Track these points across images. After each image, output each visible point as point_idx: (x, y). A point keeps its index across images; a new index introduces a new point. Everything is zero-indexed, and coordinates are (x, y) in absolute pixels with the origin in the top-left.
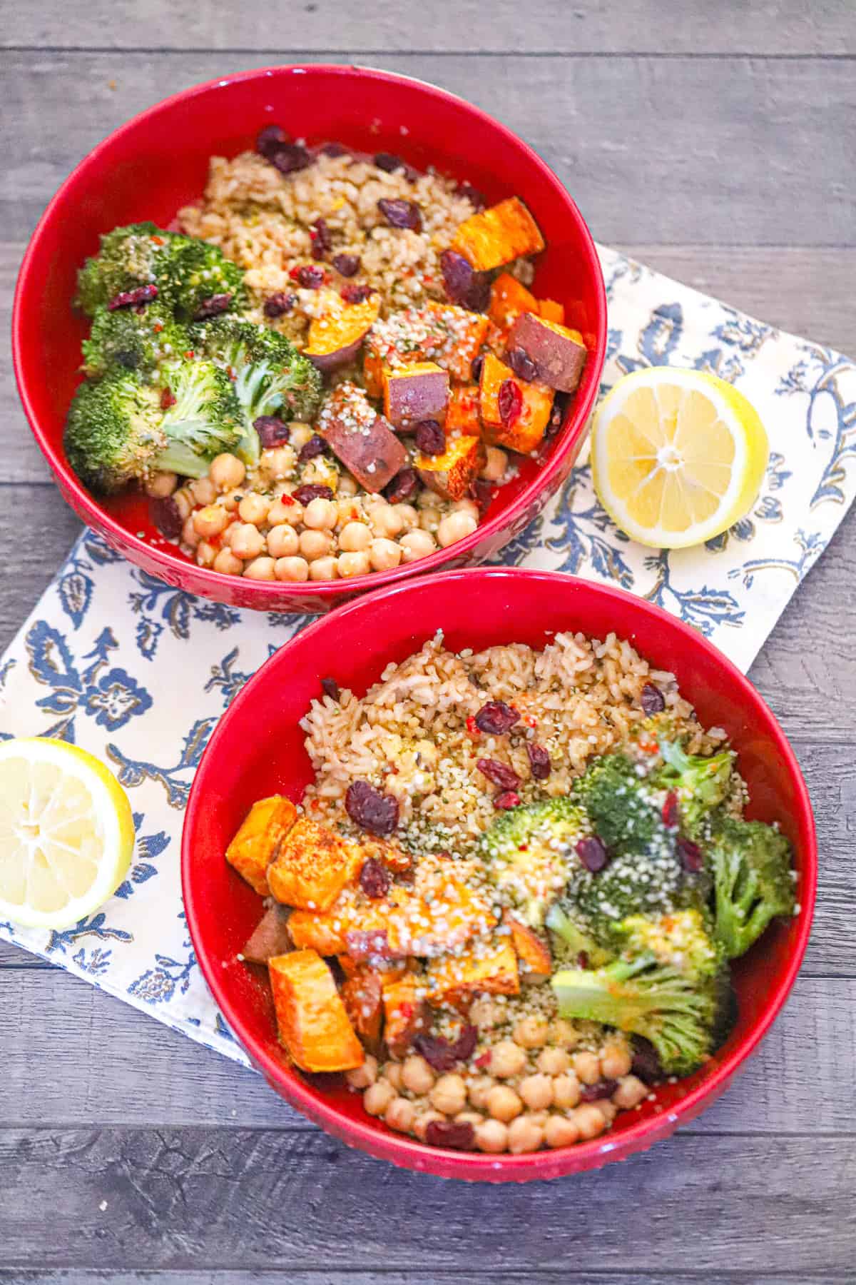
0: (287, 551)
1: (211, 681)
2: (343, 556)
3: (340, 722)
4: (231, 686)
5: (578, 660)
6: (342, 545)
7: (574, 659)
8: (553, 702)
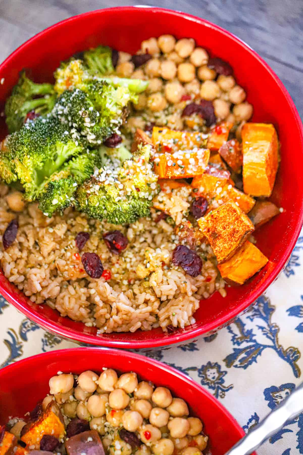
0: (161, 409)
1: (227, 390)
2: (130, 390)
3: (175, 309)
4: (218, 383)
5: (36, 275)
6: (128, 398)
7: (38, 275)
8: (61, 263)
